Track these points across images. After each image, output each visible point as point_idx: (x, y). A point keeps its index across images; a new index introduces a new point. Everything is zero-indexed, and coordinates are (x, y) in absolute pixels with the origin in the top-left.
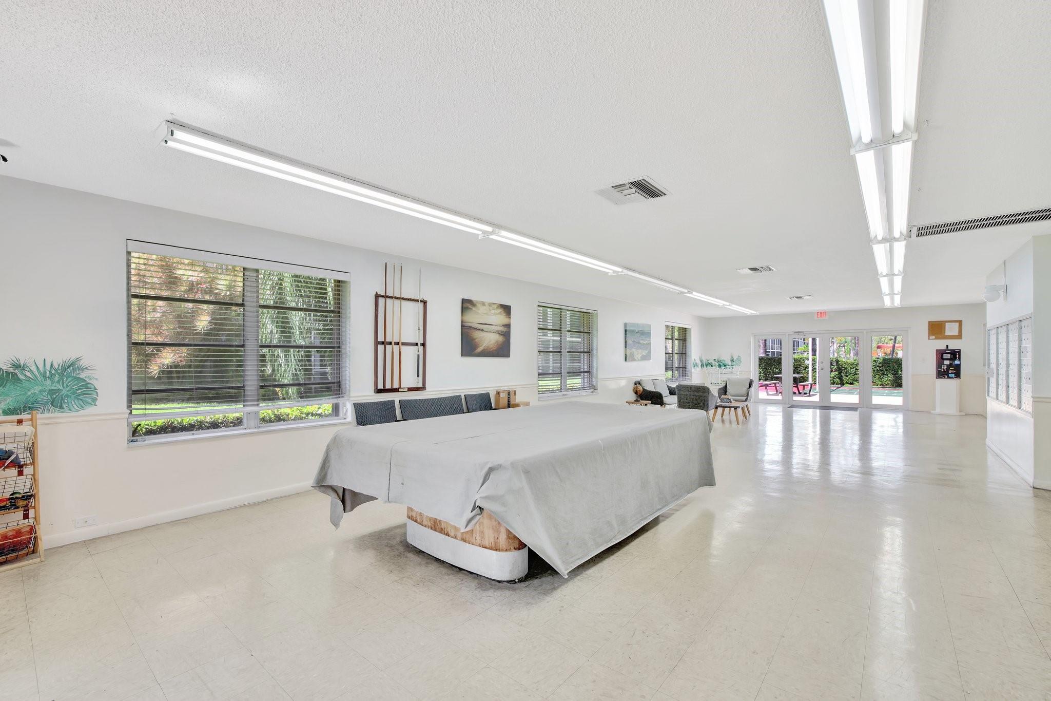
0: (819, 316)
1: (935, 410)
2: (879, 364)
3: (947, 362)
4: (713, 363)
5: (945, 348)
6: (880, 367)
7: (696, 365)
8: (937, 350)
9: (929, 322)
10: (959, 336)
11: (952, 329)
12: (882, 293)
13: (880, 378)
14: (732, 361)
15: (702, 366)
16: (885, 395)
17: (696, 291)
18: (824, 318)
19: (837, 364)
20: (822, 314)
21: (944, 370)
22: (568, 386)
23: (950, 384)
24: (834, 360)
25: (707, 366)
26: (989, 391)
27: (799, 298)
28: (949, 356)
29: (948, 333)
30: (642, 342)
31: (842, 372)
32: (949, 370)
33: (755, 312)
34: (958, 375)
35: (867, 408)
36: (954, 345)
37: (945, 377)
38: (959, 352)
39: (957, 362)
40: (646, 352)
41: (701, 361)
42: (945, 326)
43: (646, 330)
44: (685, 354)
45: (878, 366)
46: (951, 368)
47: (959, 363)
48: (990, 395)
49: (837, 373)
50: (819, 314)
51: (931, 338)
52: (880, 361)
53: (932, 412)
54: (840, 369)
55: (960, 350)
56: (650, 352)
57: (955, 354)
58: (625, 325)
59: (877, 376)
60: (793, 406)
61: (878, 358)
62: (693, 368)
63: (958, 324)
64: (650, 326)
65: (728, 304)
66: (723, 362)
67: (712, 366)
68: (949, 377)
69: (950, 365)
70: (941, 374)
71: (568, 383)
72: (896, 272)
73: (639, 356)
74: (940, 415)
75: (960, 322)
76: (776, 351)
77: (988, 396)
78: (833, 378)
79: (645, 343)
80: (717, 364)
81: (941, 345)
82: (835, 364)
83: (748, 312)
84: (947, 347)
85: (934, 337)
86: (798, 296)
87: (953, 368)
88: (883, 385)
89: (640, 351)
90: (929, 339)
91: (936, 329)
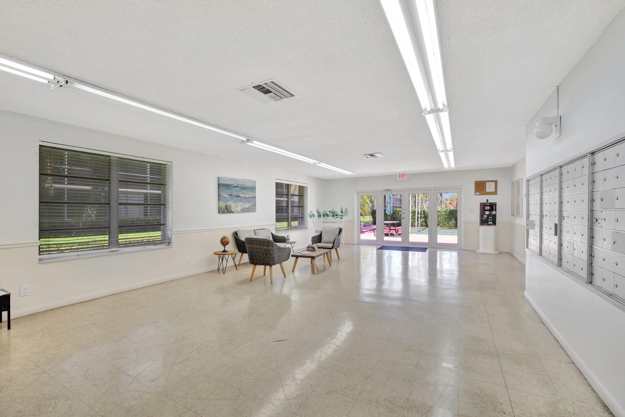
0: (400, 177)
1: (479, 249)
2: (448, 213)
3: (487, 213)
4: (329, 213)
5: (486, 202)
6: (448, 215)
7: (312, 216)
8: (480, 203)
9: (475, 182)
10: (495, 193)
11: (490, 187)
12: (437, 151)
13: (448, 223)
14: (342, 212)
15: (319, 216)
16: (450, 234)
17: (257, 140)
18: (404, 179)
19: (424, 214)
20: (402, 175)
21: (485, 219)
22: (120, 241)
23: (489, 230)
24: (422, 211)
25: (324, 216)
26: (527, 243)
27: (372, 155)
28: (488, 208)
29: (488, 190)
30: (242, 195)
31: (427, 219)
32: (489, 218)
33: (353, 174)
34: (494, 223)
35: (434, 248)
36: (492, 199)
37: (485, 224)
38: (495, 204)
39: (494, 213)
40: (249, 205)
41: (318, 212)
42: (486, 184)
43: (249, 185)
44: (303, 207)
45: (447, 215)
46: (490, 217)
47: (495, 213)
48: (529, 247)
49: (424, 219)
50: (400, 175)
51: (476, 194)
52: (448, 211)
53: (477, 251)
54: (426, 217)
55: (496, 203)
56: (255, 205)
57: (493, 206)
58: (219, 178)
59: (446, 221)
60: (382, 248)
61: (447, 210)
62: (309, 218)
63: (494, 183)
64: (255, 182)
65: (317, 162)
66: (336, 213)
67: (328, 216)
68: (488, 225)
69: (488, 216)
70: (484, 222)
71: (119, 238)
72: (441, 106)
73: (239, 209)
74: (482, 254)
75: (496, 182)
76: (398, 206)
77: (527, 247)
78: (422, 222)
79: (248, 196)
80: (332, 215)
81: (483, 199)
82: (423, 214)
83: (348, 173)
84: (487, 200)
85: (478, 193)
86: (370, 153)
87: (491, 217)
88: (450, 227)
89: (240, 204)
90: (475, 195)
91: (480, 187)
